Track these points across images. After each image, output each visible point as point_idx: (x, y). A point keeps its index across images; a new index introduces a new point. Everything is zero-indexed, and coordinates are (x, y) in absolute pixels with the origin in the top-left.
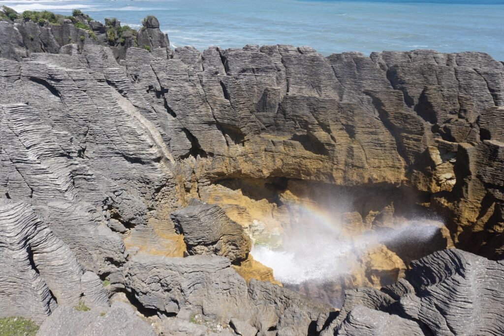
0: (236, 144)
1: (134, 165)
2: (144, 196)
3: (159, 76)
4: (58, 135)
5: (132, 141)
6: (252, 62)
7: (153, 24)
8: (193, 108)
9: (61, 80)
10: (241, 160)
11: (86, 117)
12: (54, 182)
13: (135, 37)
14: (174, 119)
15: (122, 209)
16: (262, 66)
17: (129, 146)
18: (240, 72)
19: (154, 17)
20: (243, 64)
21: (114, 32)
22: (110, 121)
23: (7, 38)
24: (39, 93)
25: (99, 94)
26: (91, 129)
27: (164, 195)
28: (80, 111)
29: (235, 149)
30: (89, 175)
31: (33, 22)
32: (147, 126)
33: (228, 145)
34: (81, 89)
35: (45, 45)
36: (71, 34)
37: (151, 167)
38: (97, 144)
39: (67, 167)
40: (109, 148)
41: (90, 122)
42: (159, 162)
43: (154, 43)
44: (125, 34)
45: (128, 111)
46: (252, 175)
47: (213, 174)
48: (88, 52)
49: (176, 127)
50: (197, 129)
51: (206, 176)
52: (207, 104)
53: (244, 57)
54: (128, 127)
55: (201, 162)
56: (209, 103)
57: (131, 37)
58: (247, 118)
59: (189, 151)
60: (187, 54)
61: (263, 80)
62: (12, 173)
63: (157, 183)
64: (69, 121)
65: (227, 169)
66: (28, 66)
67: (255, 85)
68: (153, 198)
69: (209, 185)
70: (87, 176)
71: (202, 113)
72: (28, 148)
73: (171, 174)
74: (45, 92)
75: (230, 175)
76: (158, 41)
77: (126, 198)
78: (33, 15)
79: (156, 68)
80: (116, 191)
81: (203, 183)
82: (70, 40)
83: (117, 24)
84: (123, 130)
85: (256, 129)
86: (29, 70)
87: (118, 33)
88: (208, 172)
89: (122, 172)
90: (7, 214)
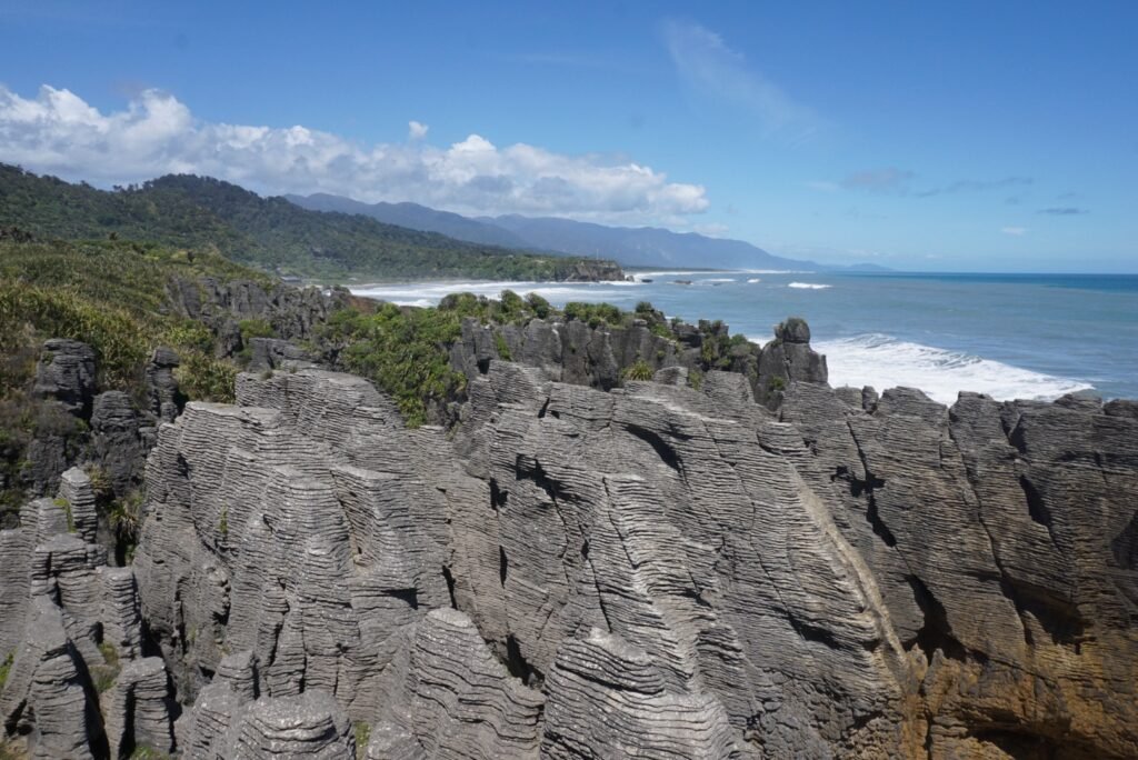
0: (1056, 643)
1: (810, 645)
2: (820, 727)
3: (866, 448)
4: (690, 549)
5: (815, 587)
6: (1094, 438)
7: (798, 334)
8: (941, 532)
9: (691, 437)
10: (1069, 692)
11: (725, 517)
12: (670, 651)
13: (754, 358)
14: (888, 548)
15: (771, 747)
16: (1127, 451)
17: (809, 598)
18: (1056, 460)
19: (802, 321)
20: (1070, 439)
21: (712, 346)
22: (777, 536)
23: (537, 347)
24: (638, 456)
25: (761, 474)
26: (729, 546)
27: (871, 739)
28: (714, 503)
29: (1052, 656)
30: (734, 649)
31: (579, 322)
32: (851, 559)
33: (1029, 640)
34: (726, 459)
35: (592, 363)
36: (641, 346)
37: (853, 660)
38: (737, 579)
39: (691, 621)
40: (761, 594)
41: (730, 529)
42: (872, 650)
43: (793, 372)
44: (736, 351)
45: (817, 519)
46: (1099, 743)
47: (981, 710)
48: (715, 385)
49: (893, 569)
50: (947, 584)
51: (957, 710)
52: (981, 527)
53: (1072, 423)
54: (813, 554)
55: (944, 668)
56: (985, 526)
57: (746, 356)
58: (1098, 580)
59: (916, 634)
60: (912, 405)
61: (1127, 486)
62: (591, 611)
63: (863, 703)
64: (689, 521)
65: (1023, 707)
66: (629, 405)
67: (1103, 495)
68: (843, 739)
69: (961, 736)
70: (728, 650)
71: (964, 547)
72: (635, 567)
73: (897, 689)
74: (649, 455)
75: (1029, 724)
76: (805, 369)
77: (788, 723)
78: (582, 310)
79: (860, 430)
80: (769, 700)
81: (947, 727)
82: (638, 356)
83: (721, 331)
84: (800, 559)
85: (1117, 614)
86: (628, 412)
87: (720, 349)
88: (965, 700)
89: (779, 654)
90: (693, 717)
